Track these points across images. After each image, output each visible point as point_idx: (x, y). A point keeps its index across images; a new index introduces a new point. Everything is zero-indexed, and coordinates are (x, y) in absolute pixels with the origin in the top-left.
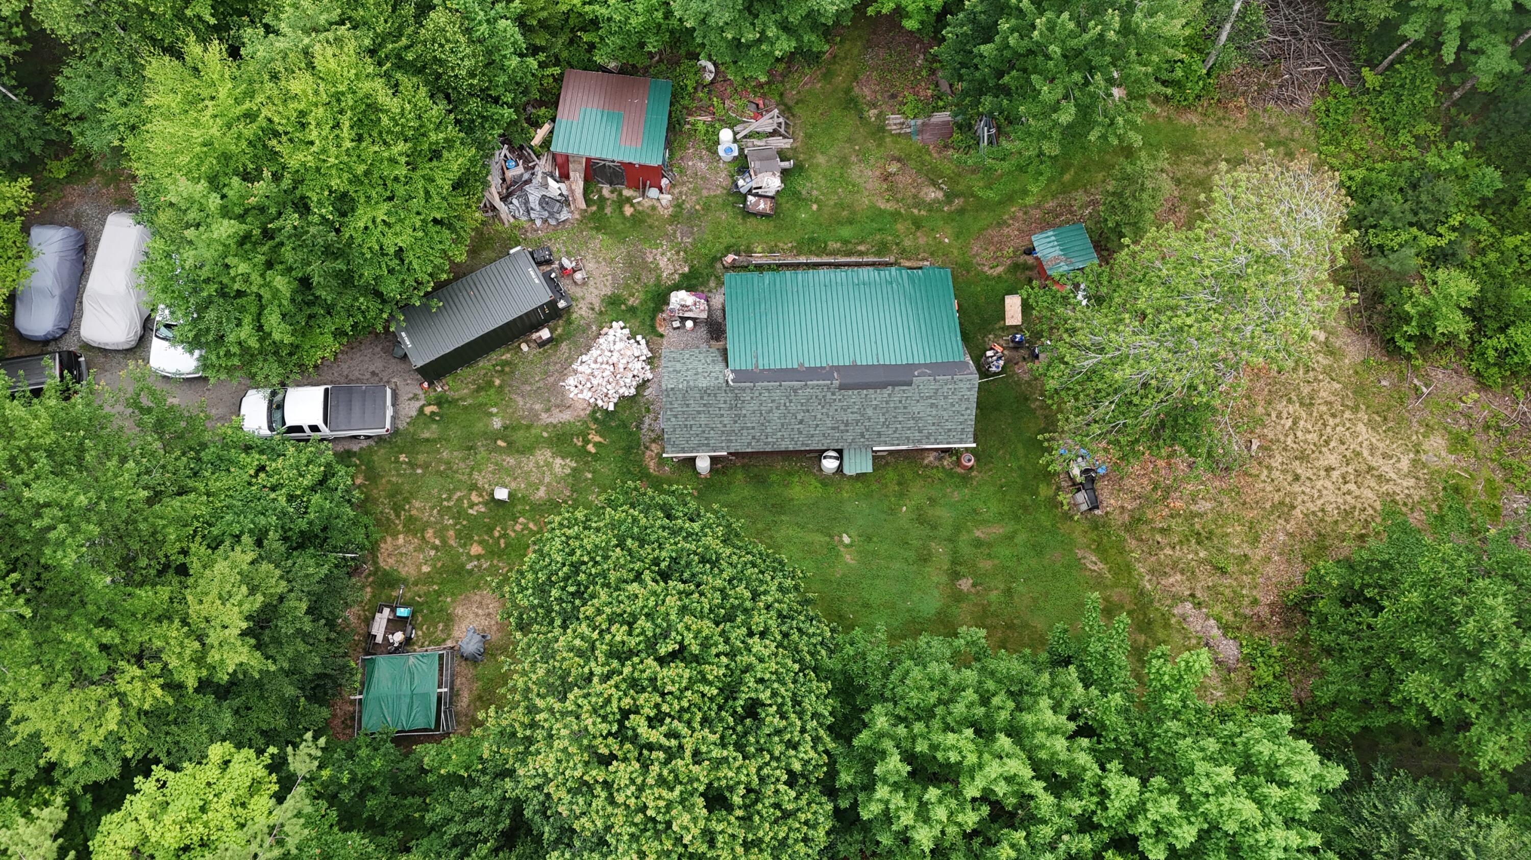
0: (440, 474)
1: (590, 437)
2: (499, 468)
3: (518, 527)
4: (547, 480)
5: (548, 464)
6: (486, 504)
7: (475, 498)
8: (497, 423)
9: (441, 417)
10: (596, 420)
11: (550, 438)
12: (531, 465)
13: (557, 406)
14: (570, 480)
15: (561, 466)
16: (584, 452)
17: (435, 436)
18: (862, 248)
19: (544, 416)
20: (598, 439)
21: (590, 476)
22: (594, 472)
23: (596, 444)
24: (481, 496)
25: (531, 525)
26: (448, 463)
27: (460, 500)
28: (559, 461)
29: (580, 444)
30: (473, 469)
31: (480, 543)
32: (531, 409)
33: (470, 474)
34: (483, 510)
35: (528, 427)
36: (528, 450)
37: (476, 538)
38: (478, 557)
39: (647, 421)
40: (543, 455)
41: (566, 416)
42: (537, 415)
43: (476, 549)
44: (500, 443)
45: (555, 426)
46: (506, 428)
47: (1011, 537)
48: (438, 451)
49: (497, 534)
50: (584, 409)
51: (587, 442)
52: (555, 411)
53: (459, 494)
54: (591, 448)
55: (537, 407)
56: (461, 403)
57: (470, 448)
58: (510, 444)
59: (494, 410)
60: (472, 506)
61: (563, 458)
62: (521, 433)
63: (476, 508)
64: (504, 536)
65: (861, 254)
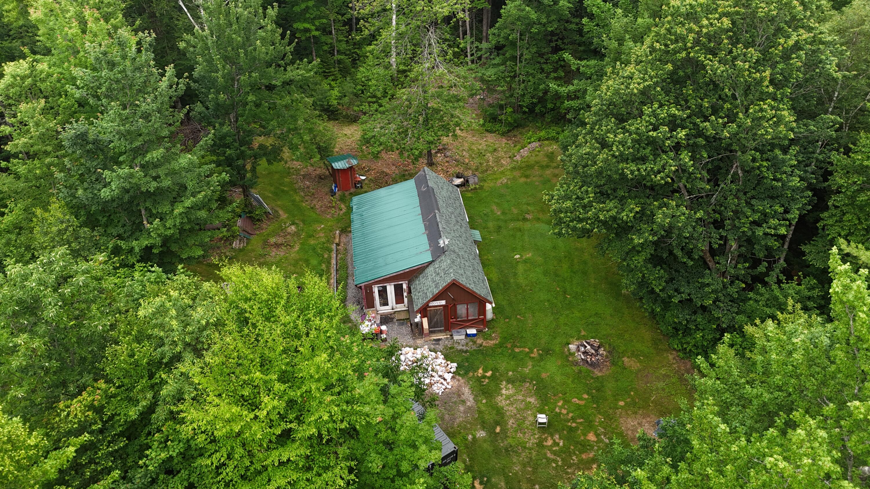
0: (535, 470)
1: (479, 375)
2: (520, 428)
3: (564, 411)
4: (520, 397)
5: (508, 398)
6: (552, 436)
7: (550, 442)
8: (481, 434)
9: (484, 476)
10: (466, 373)
11: (486, 398)
12: (511, 408)
13: (459, 396)
14: (517, 384)
15: (507, 390)
16: (493, 378)
17: (502, 478)
18: (326, 256)
19: (468, 404)
20: (481, 371)
21: (511, 373)
22: (508, 371)
23: (485, 371)
24: (546, 440)
25: (560, 404)
26: (524, 466)
27: (555, 453)
28: (504, 392)
29: (487, 381)
30: (525, 448)
31: (585, 435)
32: (465, 412)
33: (531, 449)
34: (557, 436)
35: (480, 412)
36: (500, 412)
37: (582, 438)
38: (597, 435)
39: (460, 347)
40: (501, 401)
41: (466, 391)
42: (469, 408)
43: (591, 437)
44: (498, 430)
45: (476, 396)
46: (483, 428)
47: (498, 204)
48: (516, 474)
49: (574, 425)
50: (459, 380)
51: (484, 377)
52: (463, 397)
53: (549, 455)
54: (489, 374)
55: (462, 408)
56: (468, 463)
57: (507, 450)
58: (497, 423)
59: (470, 437)
60: (556, 444)
61: (502, 389)
62: (487, 417)
63: (557, 441)
64: (573, 419)
65: (330, 258)
